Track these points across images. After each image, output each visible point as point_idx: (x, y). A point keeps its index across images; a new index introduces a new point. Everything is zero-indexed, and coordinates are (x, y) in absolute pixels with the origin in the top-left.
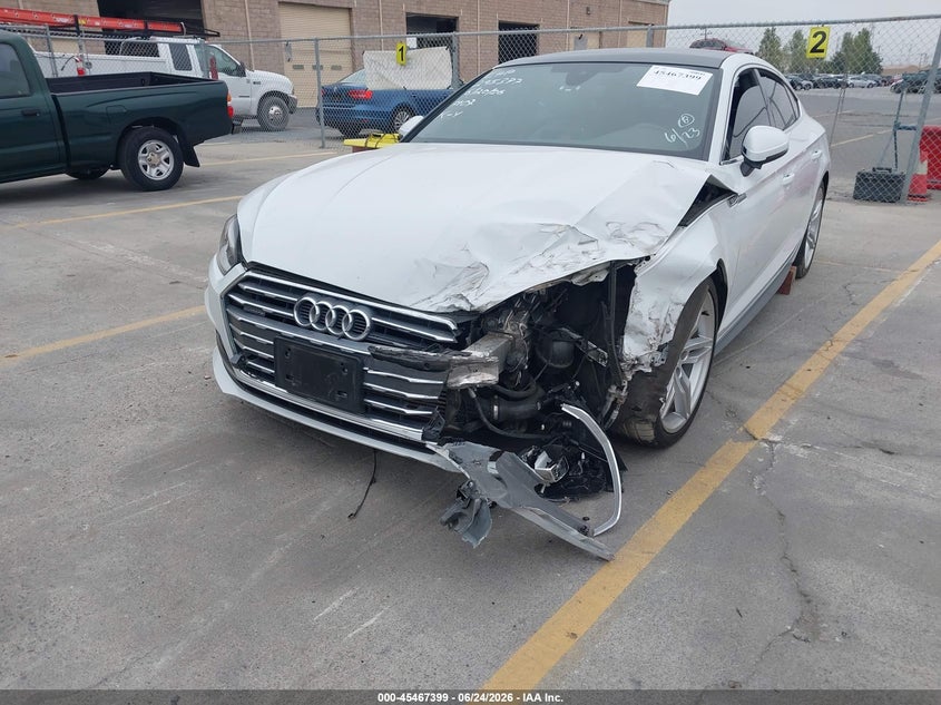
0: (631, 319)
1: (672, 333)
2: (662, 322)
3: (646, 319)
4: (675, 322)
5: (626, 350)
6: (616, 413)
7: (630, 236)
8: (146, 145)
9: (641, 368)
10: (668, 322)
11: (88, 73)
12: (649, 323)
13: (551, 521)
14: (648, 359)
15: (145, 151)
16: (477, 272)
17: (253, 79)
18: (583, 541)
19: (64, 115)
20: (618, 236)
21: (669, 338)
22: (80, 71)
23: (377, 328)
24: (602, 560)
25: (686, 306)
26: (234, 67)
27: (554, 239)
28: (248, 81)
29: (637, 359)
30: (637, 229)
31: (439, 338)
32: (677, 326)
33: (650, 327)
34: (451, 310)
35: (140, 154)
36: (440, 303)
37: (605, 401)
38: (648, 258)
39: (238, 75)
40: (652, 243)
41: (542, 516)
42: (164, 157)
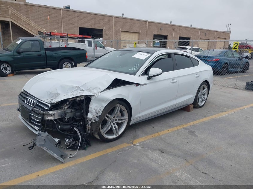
0: (89, 109)
1: (101, 113)
2: (98, 110)
3: (93, 109)
4: (102, 111)
5: (88, 116)
6: (89, 131)
7: (92, 90)
8: (65, 63)
9: (92, 121)
10: (100, 110)
11: (67, 46)
12: (94, 110)
13: (49, 151)
14: (94, 119)
15: (65, 65)
16: (57, 95)
17: (106, 49)
18: (57, 157)
19: (47, 56)
20: (89, 90)
21: (100, 114)
22: (65, 46)
23: (37, 105)
24: (63, 163)
25: (105, 107)
26: (102, 46)
27: (75, 89)
28: (105, 50)
29: (91, 118)
30: (94, 89)
31: (46, 108)
32: (102, 112)
33: (94, 111)
34: (50, 103)
35: (63, 65)
36: (49, 101)
37: (86, 128)
38: (94, 95)
39: (103, 48)
40: (96, 92)
41: (47, 150)
42: (69, 66)
